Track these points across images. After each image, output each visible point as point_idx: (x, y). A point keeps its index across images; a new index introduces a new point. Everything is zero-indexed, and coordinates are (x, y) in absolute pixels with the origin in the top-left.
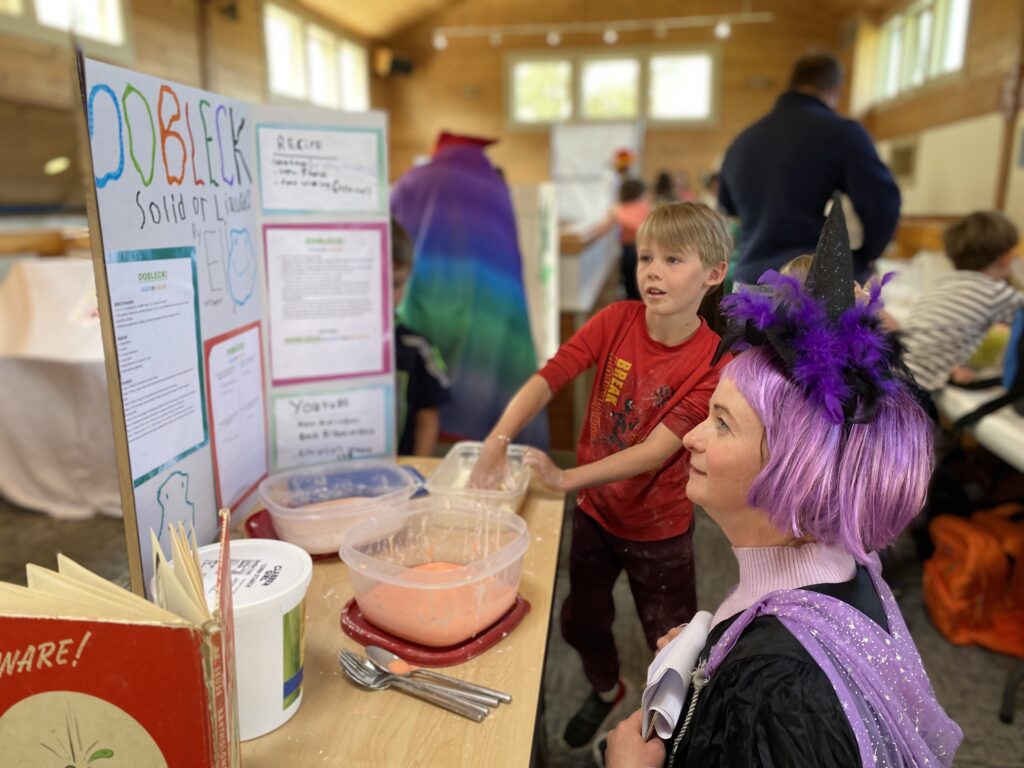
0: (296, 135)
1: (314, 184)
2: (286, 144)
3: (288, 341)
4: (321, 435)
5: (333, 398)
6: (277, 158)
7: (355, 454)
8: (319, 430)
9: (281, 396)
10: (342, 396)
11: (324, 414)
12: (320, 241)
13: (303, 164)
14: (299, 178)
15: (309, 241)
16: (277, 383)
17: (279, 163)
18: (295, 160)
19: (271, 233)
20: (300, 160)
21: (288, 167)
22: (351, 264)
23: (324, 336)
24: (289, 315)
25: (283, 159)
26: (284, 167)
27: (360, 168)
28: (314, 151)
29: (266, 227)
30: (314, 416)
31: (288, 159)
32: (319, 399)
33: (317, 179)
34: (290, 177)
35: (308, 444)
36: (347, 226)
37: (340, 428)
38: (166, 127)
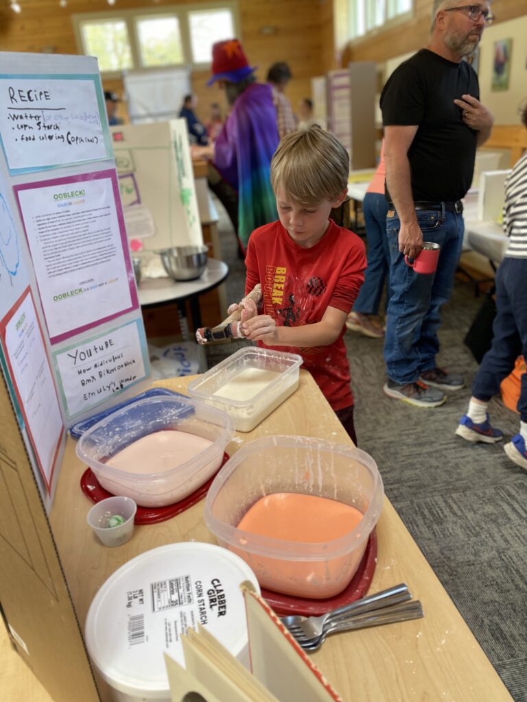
0: (25, 85)
1: (50, 137)
2: (17, 96)
3: (56, 299)
4: (97, 376)
5: (100, 342)
6: (12, 112)
7: (125, 385)
8: (95, 372)
9: (60, 352)
10: (106, 338)
11: (97, 357)
12: (65, 195)
13: (37, 117)
14: (36, 132)
15: (56, 197)
16: (55, 341)
17: (15, 117)
18: (29, 113)
19: (20, 193)
20: (34, 113)
21: (24, 122)
22: (95, 214)
23: (84, 286)
24: (51, 274)
25: (18, 113)
26: (20, 122)
27: (86, 117)
28: (43, 103)
29: (17, 188)
30: (89, 362)
31: (22, 113)
32: (90, 346)
33: (52, 132)
34: (28, 133)
35: (89, 387)
36: (85, 177)
37: (110, 366)
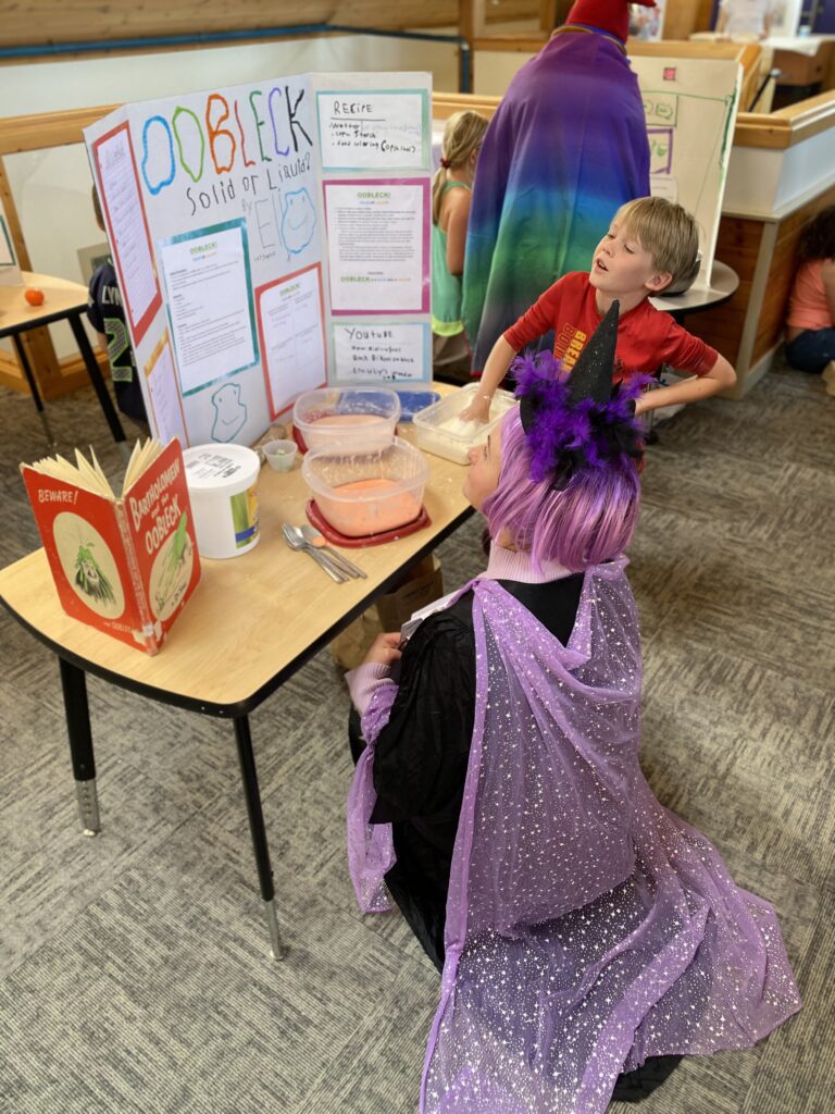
0: (349, 99)
1: (365, 144)
2: (341, 109)
3: (343, 279)
4: (370, 358)
5: (381, 330)
6: (334, 122)
7: (397, 377)
8: (369, 354)
9: (338, 324)
10: (387, 329)
11: (372, 341)
12: (369, 195)
13: (356, 127)
14: (353, 139)
15: (360, 195)
16: (335, 313)
17: (336, 126)
18: (348, 123)
19: (328, 187)
20: (353, 123)
21: (343, 130)
22: (396, 215)
23: (372, 277)
24: (343, 258)
25: (338, 122)
26: (340, 130)
27: (405, 128)
28: (365, 114)
29: (326, 183)
30: (364, 343)
31: (343, 123)
32: (369, 329)
33: (367, 140)
34: (344, 139)
35: (358, 364)
36: (393, 182)
37: (386, 354)
38: (214, 129)
